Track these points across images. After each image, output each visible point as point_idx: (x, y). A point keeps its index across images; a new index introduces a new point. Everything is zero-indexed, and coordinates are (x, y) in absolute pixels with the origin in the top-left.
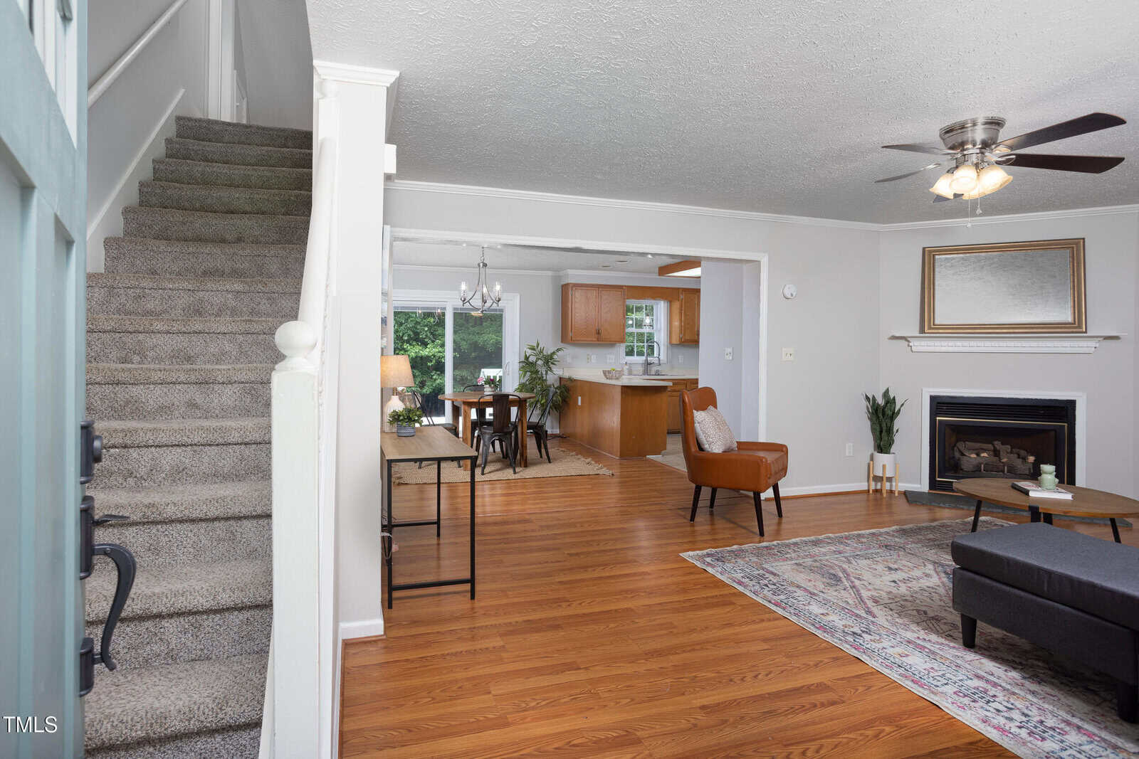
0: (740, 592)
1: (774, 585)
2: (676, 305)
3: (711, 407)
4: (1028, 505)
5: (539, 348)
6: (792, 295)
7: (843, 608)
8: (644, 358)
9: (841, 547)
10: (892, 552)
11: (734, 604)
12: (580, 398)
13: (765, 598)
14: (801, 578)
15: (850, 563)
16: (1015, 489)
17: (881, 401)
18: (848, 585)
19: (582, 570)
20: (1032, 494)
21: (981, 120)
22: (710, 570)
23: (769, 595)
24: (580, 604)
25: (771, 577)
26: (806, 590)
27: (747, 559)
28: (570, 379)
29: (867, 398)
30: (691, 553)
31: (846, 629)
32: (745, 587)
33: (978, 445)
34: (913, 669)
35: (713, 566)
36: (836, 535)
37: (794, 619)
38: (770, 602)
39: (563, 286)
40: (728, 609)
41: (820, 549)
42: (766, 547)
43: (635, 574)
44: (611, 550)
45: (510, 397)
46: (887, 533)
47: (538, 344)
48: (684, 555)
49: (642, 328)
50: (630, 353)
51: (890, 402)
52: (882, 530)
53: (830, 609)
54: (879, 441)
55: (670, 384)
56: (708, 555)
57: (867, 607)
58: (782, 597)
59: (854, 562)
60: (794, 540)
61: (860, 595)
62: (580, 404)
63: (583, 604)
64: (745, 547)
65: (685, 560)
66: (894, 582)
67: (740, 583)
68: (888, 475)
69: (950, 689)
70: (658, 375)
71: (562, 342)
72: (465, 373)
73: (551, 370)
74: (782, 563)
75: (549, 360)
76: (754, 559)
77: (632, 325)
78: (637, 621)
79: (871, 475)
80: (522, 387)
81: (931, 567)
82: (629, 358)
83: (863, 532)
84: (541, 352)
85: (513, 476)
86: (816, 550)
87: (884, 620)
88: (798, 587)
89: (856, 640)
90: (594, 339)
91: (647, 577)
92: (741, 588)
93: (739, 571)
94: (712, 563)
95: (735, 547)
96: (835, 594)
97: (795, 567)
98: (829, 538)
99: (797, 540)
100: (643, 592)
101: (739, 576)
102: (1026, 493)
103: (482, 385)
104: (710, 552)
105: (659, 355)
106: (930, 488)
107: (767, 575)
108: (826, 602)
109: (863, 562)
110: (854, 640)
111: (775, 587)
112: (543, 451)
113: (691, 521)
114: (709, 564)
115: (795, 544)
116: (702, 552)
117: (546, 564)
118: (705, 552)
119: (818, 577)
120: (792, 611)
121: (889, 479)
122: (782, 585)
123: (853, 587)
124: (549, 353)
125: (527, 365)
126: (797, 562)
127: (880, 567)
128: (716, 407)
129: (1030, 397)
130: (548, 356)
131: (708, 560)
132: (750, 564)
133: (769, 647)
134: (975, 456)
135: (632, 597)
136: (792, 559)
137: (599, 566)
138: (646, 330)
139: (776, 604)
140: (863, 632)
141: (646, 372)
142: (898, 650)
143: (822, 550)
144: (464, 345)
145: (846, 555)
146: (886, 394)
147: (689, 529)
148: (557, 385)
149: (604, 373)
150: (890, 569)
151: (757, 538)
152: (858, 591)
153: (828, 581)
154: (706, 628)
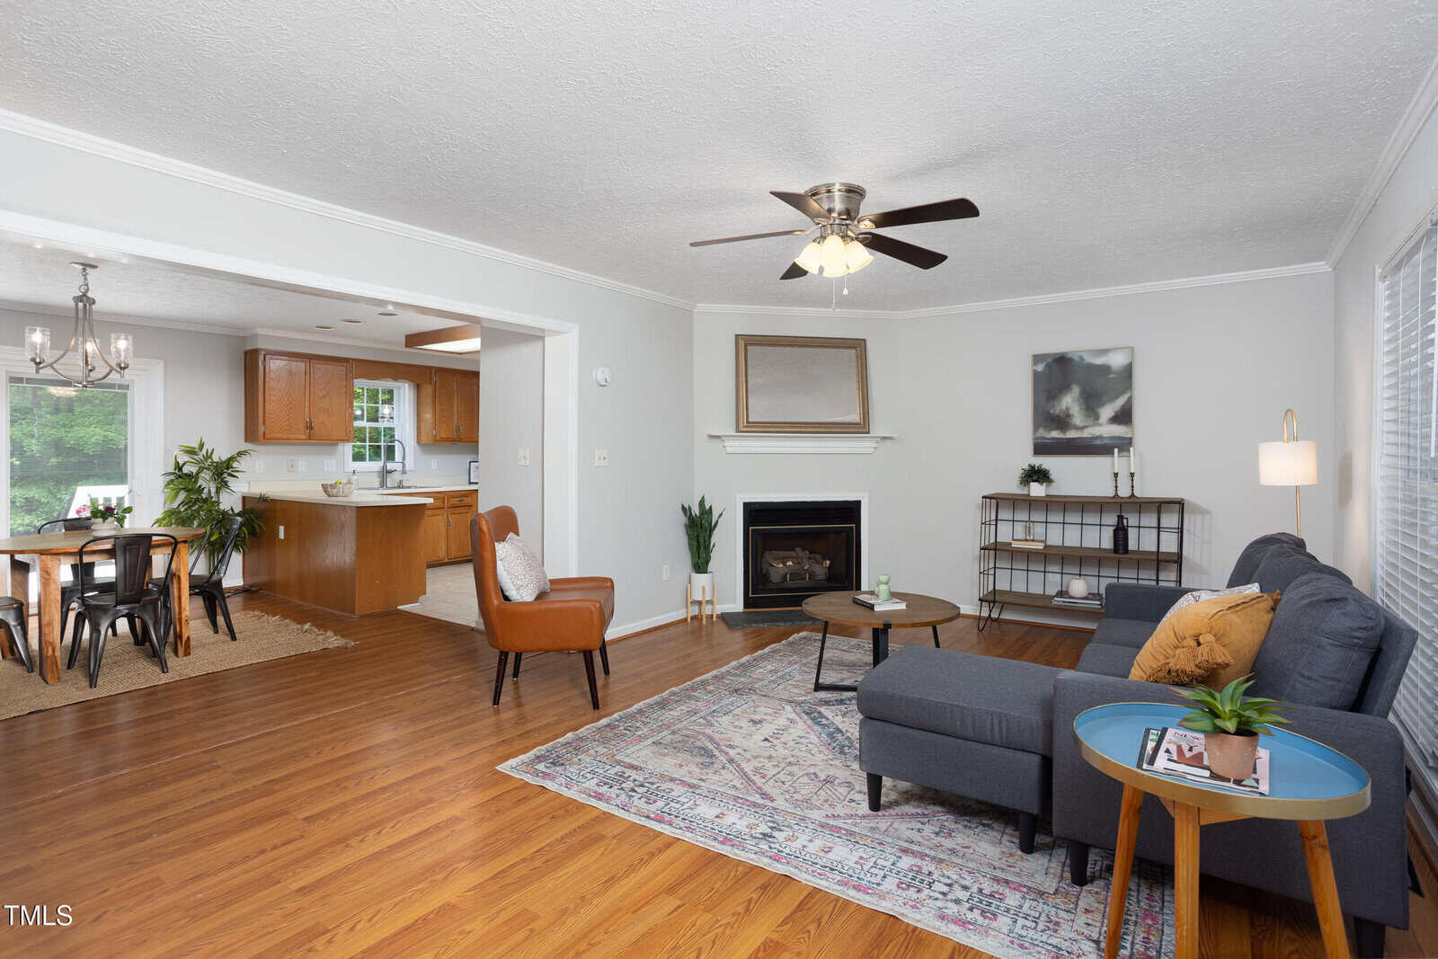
0: (604, 813)
1: (642, 786)
2: (428, 389)
3: (511, 535)
4: (882, 622)
5: (204, 452)
6: (606, 382)
7: (736, 798)
8: (381, 464)
9: (693, 705)
10: (745, 697)
11: (603, 837)
12: (282, 529)
13: (639, 813)
14: (668, 764)
15: (712, 725)
16: (857, 603)
17: (696, 511)
18: (725, 761)
19: (339, 847)
20: (877, 609)
21: (837, 187)
22: (548, 784)
23: (641, 804)
24: (352, 929)
25: (634, 774)
26: (683, 783)
27: (592, 752)
28: (263, 499)
29: (683, 508)
30: (512, 762)
31: (753, 831)
32: (608, 801)
33: (782, 553)
34: (846, 868)
35: (553, 778)
36: (680, 687)
37: (687, 837)
38: (648, 817)
39: (246, 353)
40: (598, 850)
41: (672, 713)
42: (608, 725)
43: (438, 827)
44: (384, 790)
45: (154, 538)
46: (729, 673)
47: (202, 446)
48: (504, 767)
49: (378, 422)
50: (358, 457)
51: (706, 512)
52: (724, 669)
53: (722, 804)
54: (696, 559)
55: (431, 501)
56: (539, 759)
57: (759, 788)
58: (660, 804)
59: (716, 724)
60: (636, 707)
61: (742, 770)
62: (282, 536)
63: (359, 927)
64: (583, 731)
65: (507, 778)
66: (766, 739)
67: (599, 797)
68: (708, 598)
69: (890, 884)
70: (403, 487)
71: (246, 441)
72: (34, 492)
73: (225, 484)
74: (637, 747)
75: (222, 472)
76: (601, 750)
77: (361, 418)
78: (468, 928)
79: (689, 600)
80: (172, 516)
81: (788, 708)
82: (359, 465)
83: (704, 677)
84: (208, 456)
85: (158, 678)
86: (668, 716)
87: (784, 803)
88: (672, 780)
89: (772, 845)
90: (304, 437)
91: (459, 827)
92: (602, 806)
93: (589, 775)
94: (548, 771)
95: (570, 735)
96: (716, 777)
97: (655, 748)
98: (674, 694)
99: (641, 704)
100: (459, 862)
101: (591, 784)
102: (871, 607)
103: (88, 519)
104: (539, 754)
105: (404, 458)
106: (745, 607)
107: (628, 772)
108: (713, 796)
109: (725, 720)
110: (770, 848)
111: (645, 790)
112: (220, 620)
113: (494, 704)
114: (545, 775)
115: (640, 712)
116: (528, 755)
117: (261, 857)
118: (531, 754)
119: (687, 756)
120: (682, 825)
121: (710, 602)
122: (653, 784)
123: (731, 761)
124: (224, 459)
125: (181, 479)
126: (655, 739)
127: (744, 723)
128: (517, 534)
129: (830, 500)
130: (222, 463)
131: (541, 767)
132: (598, 758)
133: (679, 902)
134: (781, 565)
135: (446, 878)
136: (645, 738)
137: (368, 829)
138: (382, 424)
139: (660, 820)
140: (772, 828)
141: (383, 484)
142: (819, 843)
143: (675, 713)
144: (34, 446)
145: (702, 714)
146: (702, 503)
147: (492, 720)
148: (238, 509)
149: (325, 487)
150: (755, 722)
151: (591, 713)
152: (739, 766)
153: (701, 761)
154: (583, 898)
